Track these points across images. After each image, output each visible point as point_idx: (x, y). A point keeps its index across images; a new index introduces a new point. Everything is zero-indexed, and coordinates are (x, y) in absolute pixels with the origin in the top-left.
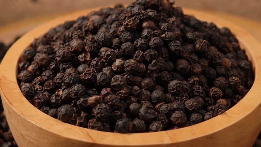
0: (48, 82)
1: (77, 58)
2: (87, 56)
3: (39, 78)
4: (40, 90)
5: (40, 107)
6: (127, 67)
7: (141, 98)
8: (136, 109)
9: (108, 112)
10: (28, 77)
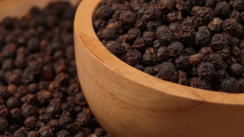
0: (139, 40)
1: (166, 17)
2: (178, 15)
3: (126, 36)
4: (127, 48)
5: (133, 64)
6: (227, 26)
7: (241, 59)
8: (239, 70)
9: (213, 71)
10: (112, 34)
